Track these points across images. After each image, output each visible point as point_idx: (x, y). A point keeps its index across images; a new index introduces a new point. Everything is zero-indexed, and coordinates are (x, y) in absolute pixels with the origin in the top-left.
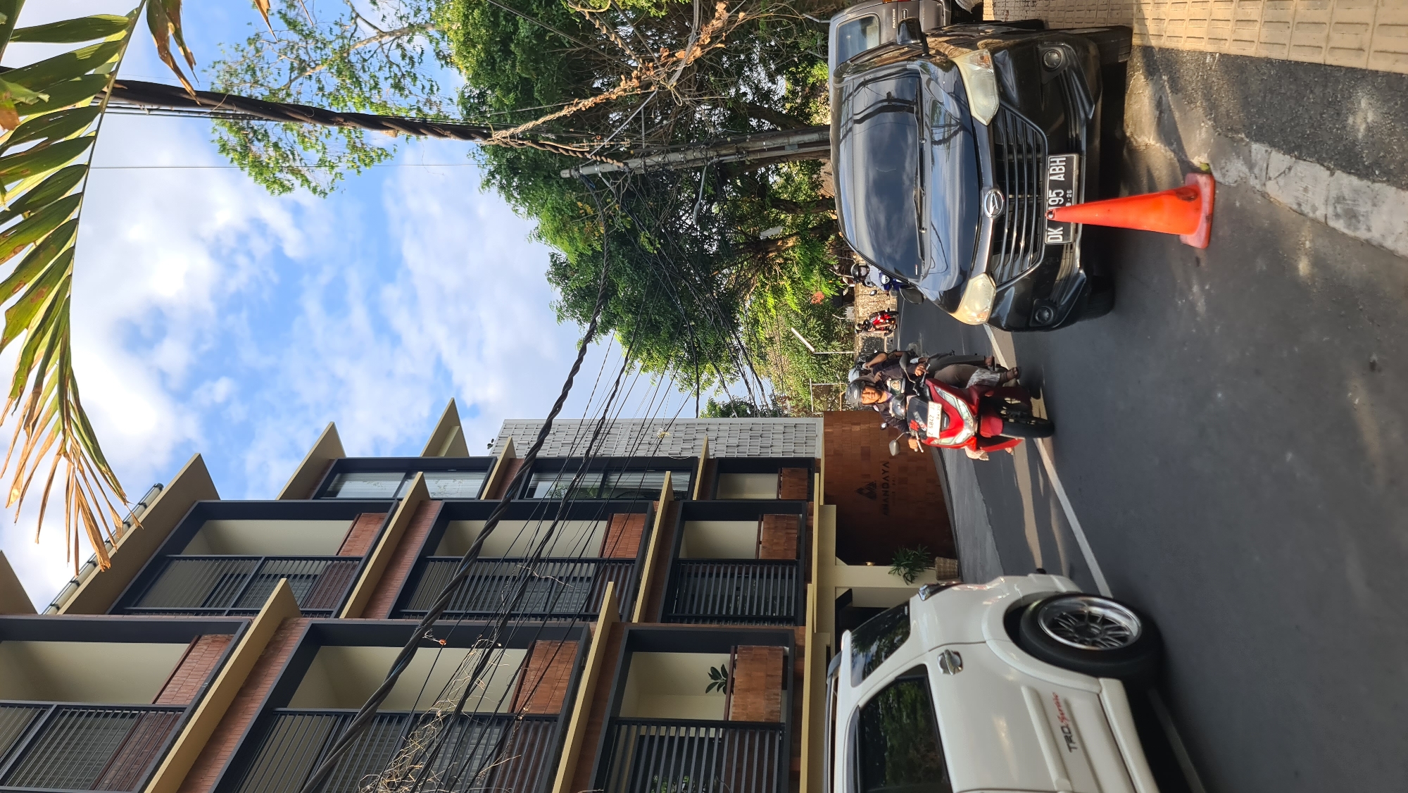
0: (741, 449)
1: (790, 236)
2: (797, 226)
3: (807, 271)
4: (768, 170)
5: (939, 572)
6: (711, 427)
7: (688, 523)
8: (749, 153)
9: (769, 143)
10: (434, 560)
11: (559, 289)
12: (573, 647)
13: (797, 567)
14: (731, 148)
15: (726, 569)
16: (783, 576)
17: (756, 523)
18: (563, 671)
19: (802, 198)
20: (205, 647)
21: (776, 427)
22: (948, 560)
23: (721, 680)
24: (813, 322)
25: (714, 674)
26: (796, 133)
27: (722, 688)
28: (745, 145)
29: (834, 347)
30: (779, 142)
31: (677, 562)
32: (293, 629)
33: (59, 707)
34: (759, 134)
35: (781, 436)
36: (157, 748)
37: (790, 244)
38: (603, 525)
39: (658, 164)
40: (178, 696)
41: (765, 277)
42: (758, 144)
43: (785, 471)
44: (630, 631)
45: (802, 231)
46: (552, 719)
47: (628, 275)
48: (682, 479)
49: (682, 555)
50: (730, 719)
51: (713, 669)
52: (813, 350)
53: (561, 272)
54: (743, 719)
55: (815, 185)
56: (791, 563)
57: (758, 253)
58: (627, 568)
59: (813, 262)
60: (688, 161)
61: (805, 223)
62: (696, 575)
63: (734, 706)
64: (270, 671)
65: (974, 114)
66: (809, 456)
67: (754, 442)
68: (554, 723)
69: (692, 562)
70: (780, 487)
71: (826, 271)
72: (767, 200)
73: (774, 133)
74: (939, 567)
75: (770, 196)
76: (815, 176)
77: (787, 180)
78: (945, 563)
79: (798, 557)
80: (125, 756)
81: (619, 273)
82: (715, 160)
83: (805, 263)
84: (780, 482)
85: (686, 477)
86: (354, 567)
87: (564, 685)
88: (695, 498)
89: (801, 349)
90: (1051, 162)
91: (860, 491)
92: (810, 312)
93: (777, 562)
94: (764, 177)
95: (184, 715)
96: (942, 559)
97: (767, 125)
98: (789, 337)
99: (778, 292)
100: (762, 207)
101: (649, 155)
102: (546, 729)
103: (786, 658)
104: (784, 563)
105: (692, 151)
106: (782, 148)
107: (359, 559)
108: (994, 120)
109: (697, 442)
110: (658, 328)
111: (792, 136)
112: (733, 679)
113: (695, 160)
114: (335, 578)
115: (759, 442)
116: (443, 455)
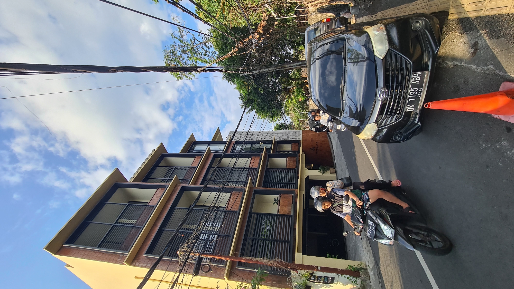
0: (283, 138)
1: (295, 86)
2: (296, 84)
3: (298, 94)
4: (289, 71)
5: (331, 172)
6: (276, 133)
7: (270, 159)
8: (284, 68)
9: (289, 65)
10: (212, 168)
11: (242, 101)
12: (241, 193)
13: (295, 170)
14: (280, 67)
15: (279, 170)
16: (292, 172)
17: (286, 159)
18: (239, 199)
19: (297, 77)
20: (159, 191)
21: (291, 133)
22: (333, 169)
23: (277, 201)
24: (299, 106)
25: (275, 200)
26: (296, 62)
27: (277, 204)
28: (283, 66)
29: (304, 111)
30: (292, 65)
31: (267, 169)
32: (178, 187)
33: (128, 205)
34: (287, 63)
35: (292, 135)
36: (148, 215)
37: (294, 88)
38: (250, 159)
39: (262, 71)
40: (153, 203)
41: (288, 96)
42: (287, 65)
43: (293, 143)
44: (255, 190)
45: (297, 85)
46: (236, 212)
47: (257, 97)
48: (269, 146)
49: (268, 167)
50: (279, 214)
51: (275, 199)
52: (299, 112)
53: (242, 97)
54: (282, 213)
55: (300, 74)
56: (294, 169)
57: (287, 91)
58: (255, 170)
59: (299, 92)
60: (270, 71)
61: (298, 83)
62: (272, 172)
63: (280, 210)
64: (173, 197)
65: (376, 54)
66: (299, 140)
67: (286, 136)
68: (236, 213)
69: (270, 169)
70: (292, 147)
71: (302, 94)
72: (289, 78)
73: (290, 63)
74: (331, 171)
75: (289, 77)
76: (300, 72)
77: (293, 74)
78: (332, 170)
79: (296, 168)
80: (142, 217)
81: (255, 97)
82: (276, 70)
83: (298, 93)
84: (292, 146)
85: (270, 145)
86: (195, 169)
87: (239, 203)
88: (271, 153)
89: (297, 112)
90: (414, 75)
91: (311, 149)
92: (299, 103)
93: (291, 169)
94: (288, 73)
95: (155, 207)
96: (331, 169)
97: (289, 61)
98: (294, 109)
99: (291, 99)
100: (288, 80)
101: (260, 69)
102: (235, 214)
103: (293, 197)
104: (293, 169)
105: (270, 68)
106: (292, 66)
107: (196, 167)
108: (385, 57)
109: (273, 136)
110: (264, 109)
111: (295, 63)
112: (280, 201)
113: (271, 70)
114: (190, 171)
115: (287, 136)
116: (216, 140)
